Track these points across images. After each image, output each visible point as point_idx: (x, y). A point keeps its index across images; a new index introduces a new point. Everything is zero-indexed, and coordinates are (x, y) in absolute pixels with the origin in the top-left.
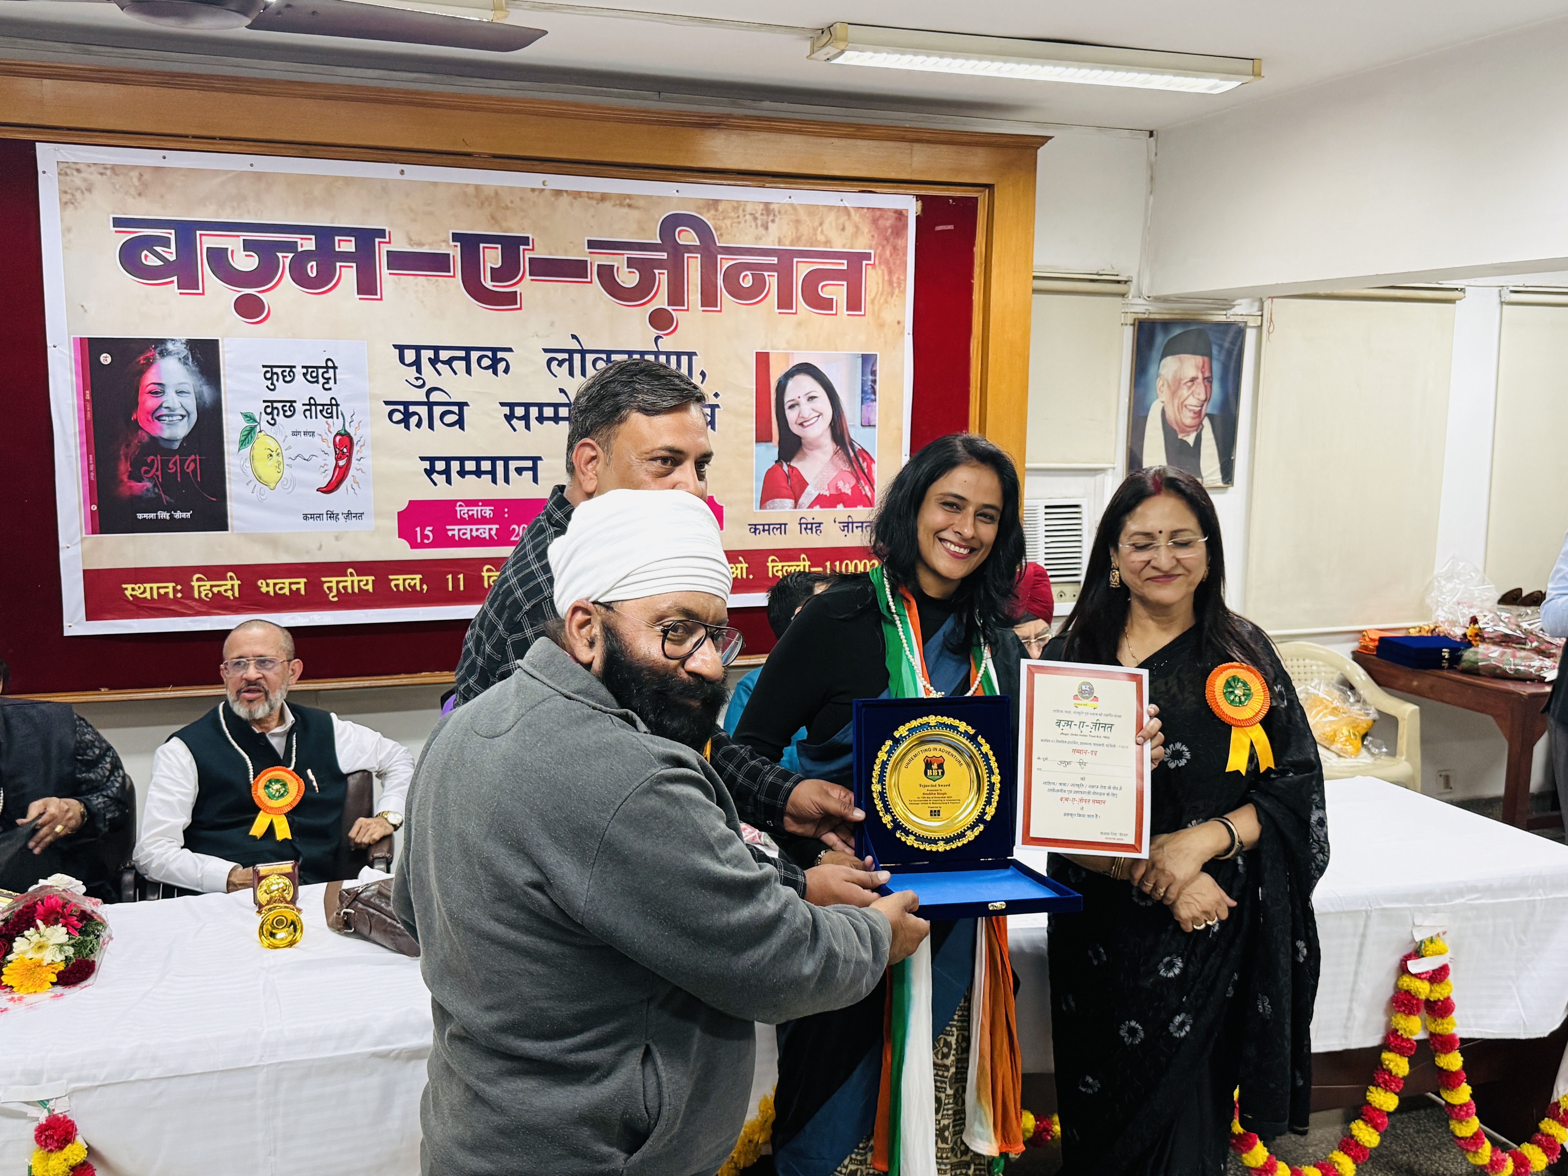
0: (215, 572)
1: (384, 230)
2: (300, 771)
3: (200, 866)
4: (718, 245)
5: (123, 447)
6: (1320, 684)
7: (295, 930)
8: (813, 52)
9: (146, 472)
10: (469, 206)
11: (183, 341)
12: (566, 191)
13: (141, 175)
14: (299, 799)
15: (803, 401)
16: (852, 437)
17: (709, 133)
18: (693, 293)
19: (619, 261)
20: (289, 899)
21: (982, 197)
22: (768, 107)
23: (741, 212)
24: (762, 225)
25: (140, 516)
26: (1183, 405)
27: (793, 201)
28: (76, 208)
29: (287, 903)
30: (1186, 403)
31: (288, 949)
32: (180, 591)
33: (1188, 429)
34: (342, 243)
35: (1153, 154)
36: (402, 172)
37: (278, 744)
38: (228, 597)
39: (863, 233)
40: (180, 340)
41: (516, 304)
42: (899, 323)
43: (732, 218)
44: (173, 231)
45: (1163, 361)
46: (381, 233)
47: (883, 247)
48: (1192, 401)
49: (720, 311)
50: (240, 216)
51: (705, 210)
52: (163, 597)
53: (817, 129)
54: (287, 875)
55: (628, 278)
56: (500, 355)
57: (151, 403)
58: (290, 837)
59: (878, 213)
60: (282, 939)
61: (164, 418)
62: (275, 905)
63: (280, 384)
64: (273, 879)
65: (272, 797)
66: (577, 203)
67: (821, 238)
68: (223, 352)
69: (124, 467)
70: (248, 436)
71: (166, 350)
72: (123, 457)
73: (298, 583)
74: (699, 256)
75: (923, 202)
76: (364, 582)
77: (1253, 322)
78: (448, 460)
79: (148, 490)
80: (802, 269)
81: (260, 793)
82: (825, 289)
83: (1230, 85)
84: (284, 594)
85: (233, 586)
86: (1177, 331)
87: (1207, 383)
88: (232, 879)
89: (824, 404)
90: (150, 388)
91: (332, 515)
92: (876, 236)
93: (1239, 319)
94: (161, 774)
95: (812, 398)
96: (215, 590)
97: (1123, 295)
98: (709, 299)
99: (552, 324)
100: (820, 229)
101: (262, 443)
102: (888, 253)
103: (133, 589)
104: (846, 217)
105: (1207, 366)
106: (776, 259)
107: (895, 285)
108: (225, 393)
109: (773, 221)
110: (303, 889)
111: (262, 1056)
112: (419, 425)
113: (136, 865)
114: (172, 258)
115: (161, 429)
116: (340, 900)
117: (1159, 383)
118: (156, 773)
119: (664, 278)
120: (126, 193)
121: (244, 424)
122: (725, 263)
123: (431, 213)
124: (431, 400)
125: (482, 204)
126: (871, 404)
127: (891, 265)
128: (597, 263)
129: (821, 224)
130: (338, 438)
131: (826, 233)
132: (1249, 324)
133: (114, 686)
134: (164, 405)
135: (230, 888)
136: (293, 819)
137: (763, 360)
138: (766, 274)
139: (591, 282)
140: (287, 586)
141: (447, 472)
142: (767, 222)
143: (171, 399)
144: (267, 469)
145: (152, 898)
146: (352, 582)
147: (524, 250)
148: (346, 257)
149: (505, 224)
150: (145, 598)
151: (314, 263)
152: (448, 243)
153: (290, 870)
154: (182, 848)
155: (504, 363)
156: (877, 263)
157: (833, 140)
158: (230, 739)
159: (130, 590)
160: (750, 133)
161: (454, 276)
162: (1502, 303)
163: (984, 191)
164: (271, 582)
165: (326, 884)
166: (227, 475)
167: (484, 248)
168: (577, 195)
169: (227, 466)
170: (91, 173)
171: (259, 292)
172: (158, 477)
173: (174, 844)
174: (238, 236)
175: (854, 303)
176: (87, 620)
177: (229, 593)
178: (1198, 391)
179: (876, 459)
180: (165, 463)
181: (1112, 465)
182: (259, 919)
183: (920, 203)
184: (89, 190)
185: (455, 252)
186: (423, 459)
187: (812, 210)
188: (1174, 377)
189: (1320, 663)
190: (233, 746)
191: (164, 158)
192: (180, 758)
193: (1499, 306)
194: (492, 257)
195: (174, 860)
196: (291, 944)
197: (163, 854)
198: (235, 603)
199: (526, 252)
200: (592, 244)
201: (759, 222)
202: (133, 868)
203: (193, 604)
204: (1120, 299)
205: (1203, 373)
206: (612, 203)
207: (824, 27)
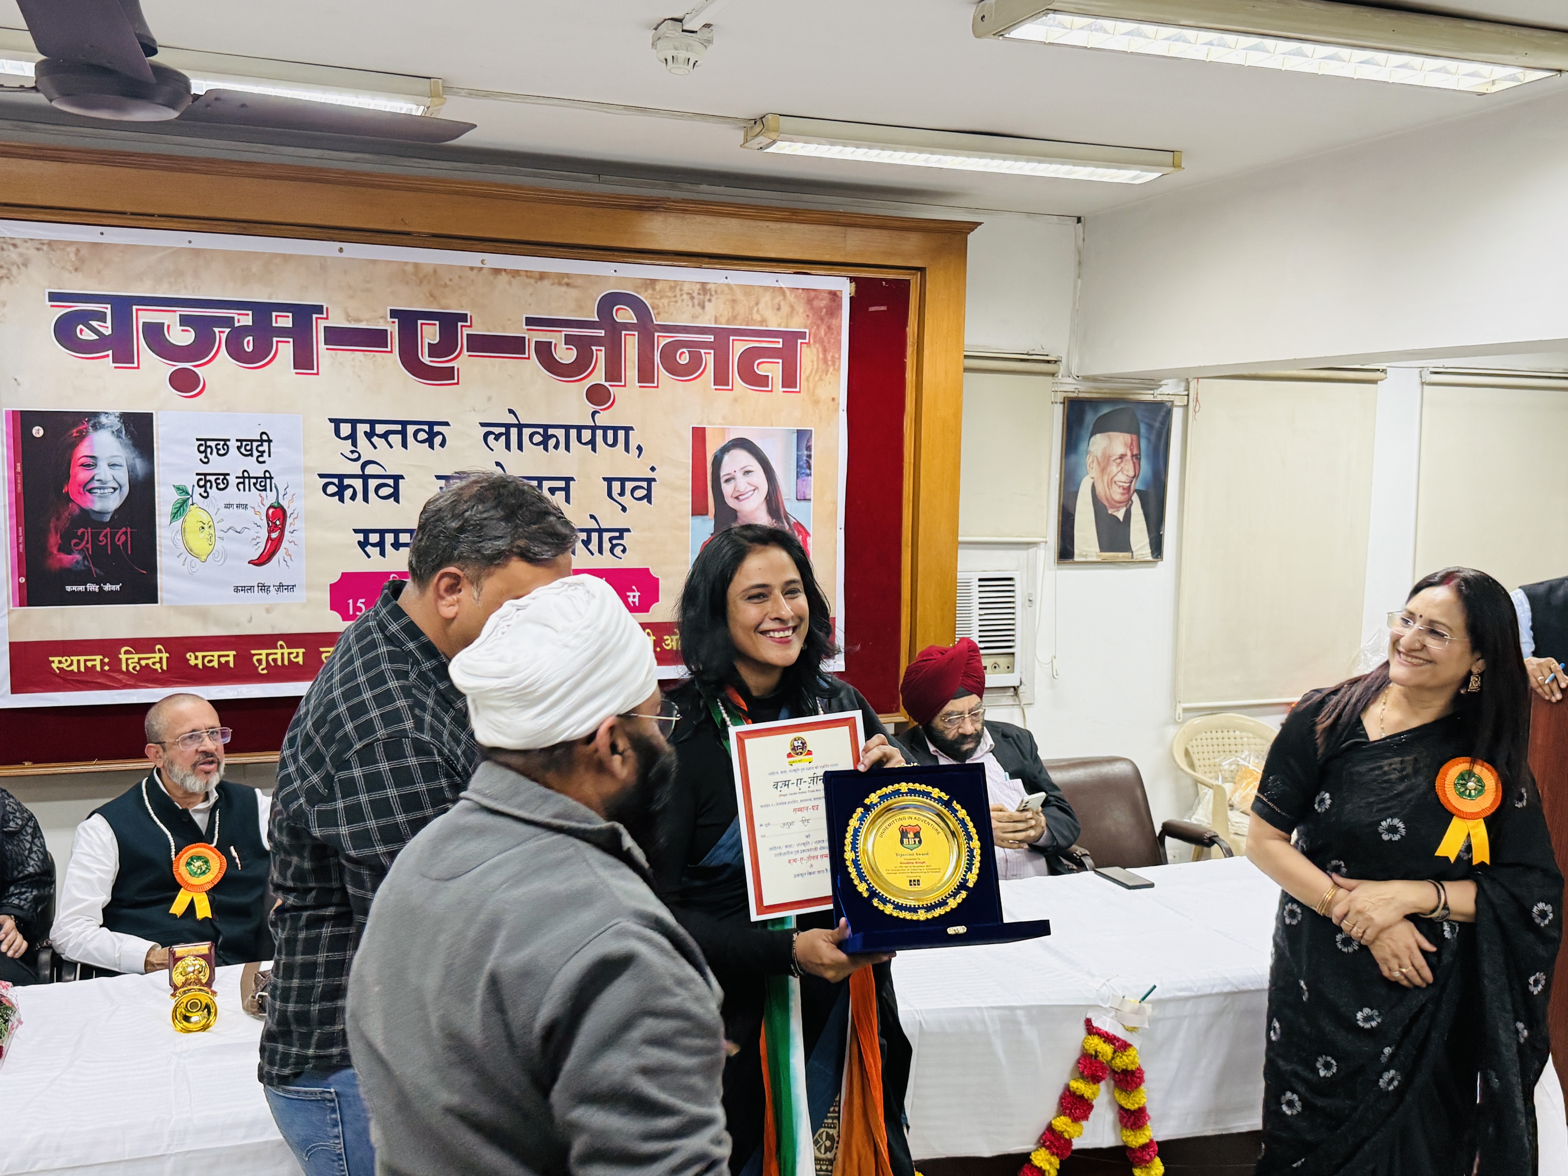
0: (143, 645)
1: (322, 306)
2: (222, 848)
3: (118, 945)
4: (655, 323)
5: (53, 519)
6: (1250, 755)
7: (209, 1013)
8: (746, 141)
9: (76, 544)
10: (407, 283)
11: (117, 414)
12: (505, 270)
13: (78, 250)
14: (221, 876)
15: (739, 475)
16: (788, 510)
17: (647, 215)
18: (631, 370)
19: (556, 338)
20: (204, 981)
21: (915, 281)
22: (706, 191)
23: (678, 292)
24: (699, 304)
25: (69, 588)
26: (1112, 482)
27: (729, 281)
28: (11, 283)
29: (202, 985)
30: (1116, 479)
31: (200, 1033)
32: (108, 664)
33: (1118, 505)
34: (279, 319)
35: (1081, 239)
36: (341, 250)
37: (201, 820)
38: (156, 670)
39: (798, 313)
40: (114, 413)
41: (453, 379)
42: (833, 399)
43: (668, 297)
44: (109, 306)
45: (1093, 439)
46: (319, 309)
47: (818, 326)
48: (1121, 478)
49: (657, 387)
50: (178, 291)
51: (643, 289)
52: (90, 670)
53: (751, 212)
54: (203, 957)
55: (566, 355)
56: (436, 429)
57: (83, 475)
58: (210, 916)
59: (813, 294)
60: (196, 1023)
61: (96, 491)
62: (189, 987)
63: (214, 457)
64: (189, 960)
65: (193, 874)
66: (515, 282)
67: (757, 317)
68: (157, 425)
69: (54, 540)
70: (180, 510)
71: (99, 423)
72: (53, 530)
73: (228, 656)
74: (636, 333)
75: (856, 283)
76: (295, 655)
77: (1179, 401)
78: (382, 532)
79: (77, 562)
80: (738, 347)
81: (181, 870)
82: (760, 366)
83: (1152, 176)
84: (213, 667)
85: (161, 658)
86: (1105, 410)
87: (1135, 460)
88: (150, 959)
89: (759, 477)
90: (82, 460)
91: (263, 588)
92: (811, 316)
93: (1165, 398)
94: (81, 851)
95: (747, 472)
96: (143, 663)
97: (1053, 375)
98: (646, 375)
99: (490, 399)
100: (756, 309)
101: (194, 515)
102: (822, 332)
103: (60, 662)
104: (781, 298)
105: (1135, 443)
106: (712, 337)
107: (830, 363)
108: (158, 466)
109: (710, 300)
110: (220, 971)
111: (170, 1145)
112: (353, 498)
113: (54, 944)
114: (108, 332)
115: (92, 501)
116: (256, 983)
117: (1089, 459)
118: (77, 850)
119: (602, 355)
120: (63, 268)
121: (176, 497)
122: (662, 340)
123: (368, 290)
124: (366, 473)
125: (421, 282)
126: (806, 478)
127: (826, 343)
128: (534, 340)
129: (757, 304)
130: (271, 511)
131: (761, 312)
132: (1175, 403)
133: (36, 760)
134: (96, 478)
135: (148, 968)
136: (214, 898)
137: (699, 435)
138: (702, 351)
139: (529, 358)
140: (216, 658)
141: (381, 544)
142: (704, 302)
143: (103, 472)
144: (199, 542)
145: (68, 978)
146: (281, 654)
147: (462, 326)
148: (283, 332)
149: (443, 302)
150: (72, 671)
151: (251, 338)
152: (386, 318)
153: (207, 952)
154: (101, 926)
155: (440, 437)
156: (812, 341)
157: (768, 223)
158: (153, 815)
159: (57, 663)
160: (687, 216)
161: (391, 352)
162: (1423, 383)
163: (916, 274)
164: (200, 654)
165: (243, 965)
166: (158, 548)
167: (422, 324)
168: (515, 273)
169: (158, 539)
170: (28, 249)
171: (195, 366)
172: (88, 549)
173: (93, 923)
174: (175, 311)
175: (790, 380)
176: (12, 693)
177: (158, 666)
178: (1126, 467)
179: (811, 533)
180: (95, 536)
181: (1044, 539)
182: (173, 1002)
183: (853, 284)
184: (25, 265)
185: (393, 328)
186: (356, 531)
187: (748, 290)
188: (1104, 454)
189: (1250, 735)
190: (155, 823)
191: (102, 234)
192: (102, 836)
193: (1420, 386)
194: (430, 334)
195: (92, 939)
196: (204, 1028)
197: (80, 934)
198: (162, 677)
199: (464, 329)
200: (530, 321)
201: (696, 301)
202: (50, 947)
203: (121, 677)
204: (1050, 378)
205: (1131, 450)
206: (551, 281)
207: (757, 117)
